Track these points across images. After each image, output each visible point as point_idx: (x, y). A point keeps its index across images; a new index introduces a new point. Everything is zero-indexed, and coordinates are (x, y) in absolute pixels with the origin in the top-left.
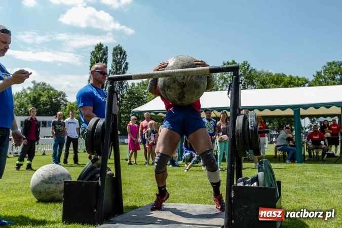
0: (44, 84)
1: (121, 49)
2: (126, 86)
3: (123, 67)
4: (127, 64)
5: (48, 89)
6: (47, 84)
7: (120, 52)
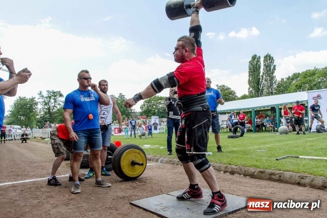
0: (224, 86)
1: (270, 56)
2: (275, 82)
3: (272, 68)
4: (275, 66)
5: (226, 89)
6: (226, 86)
7: (269, 58)
